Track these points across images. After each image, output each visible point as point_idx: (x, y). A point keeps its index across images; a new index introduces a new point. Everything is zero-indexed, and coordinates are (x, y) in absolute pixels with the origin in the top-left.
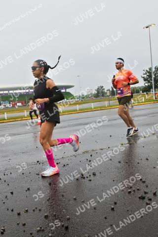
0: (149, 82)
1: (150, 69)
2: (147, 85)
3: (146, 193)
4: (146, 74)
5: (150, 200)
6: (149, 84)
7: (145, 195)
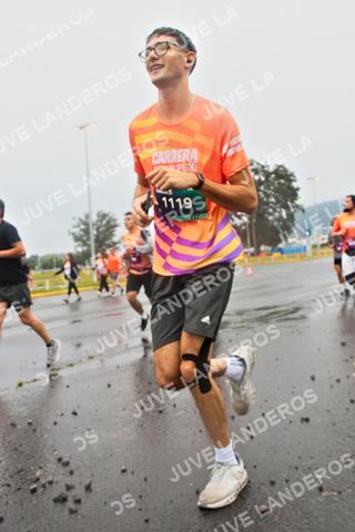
0: (85, 244)
1: (87, 216)
2: (80, 250)
3: (69, 488)
4: (78, 226)
5: (78, 501)
6: (85, 248)
7: (68, 493)
